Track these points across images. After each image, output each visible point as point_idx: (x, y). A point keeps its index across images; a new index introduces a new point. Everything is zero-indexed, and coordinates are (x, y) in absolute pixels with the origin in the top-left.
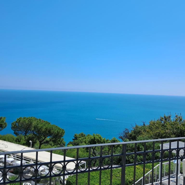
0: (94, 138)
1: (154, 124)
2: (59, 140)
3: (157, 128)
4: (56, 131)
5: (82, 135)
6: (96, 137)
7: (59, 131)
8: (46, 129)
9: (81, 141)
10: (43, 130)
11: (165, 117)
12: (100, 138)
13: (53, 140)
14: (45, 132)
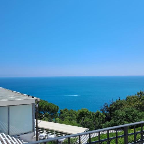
0: (83, 111)
1: (133, 98)
2: (55, 114)
3: (136, 101)
4: (53, 108)
5: (66, 110)
6: (84, 111)
7: (55, 107)
8: (46, 106)
9: (65, 115)
10: (43, 107)
11: (140, 92)
12: (87, 111)
13: (51, 114)
14: (45, 109)
